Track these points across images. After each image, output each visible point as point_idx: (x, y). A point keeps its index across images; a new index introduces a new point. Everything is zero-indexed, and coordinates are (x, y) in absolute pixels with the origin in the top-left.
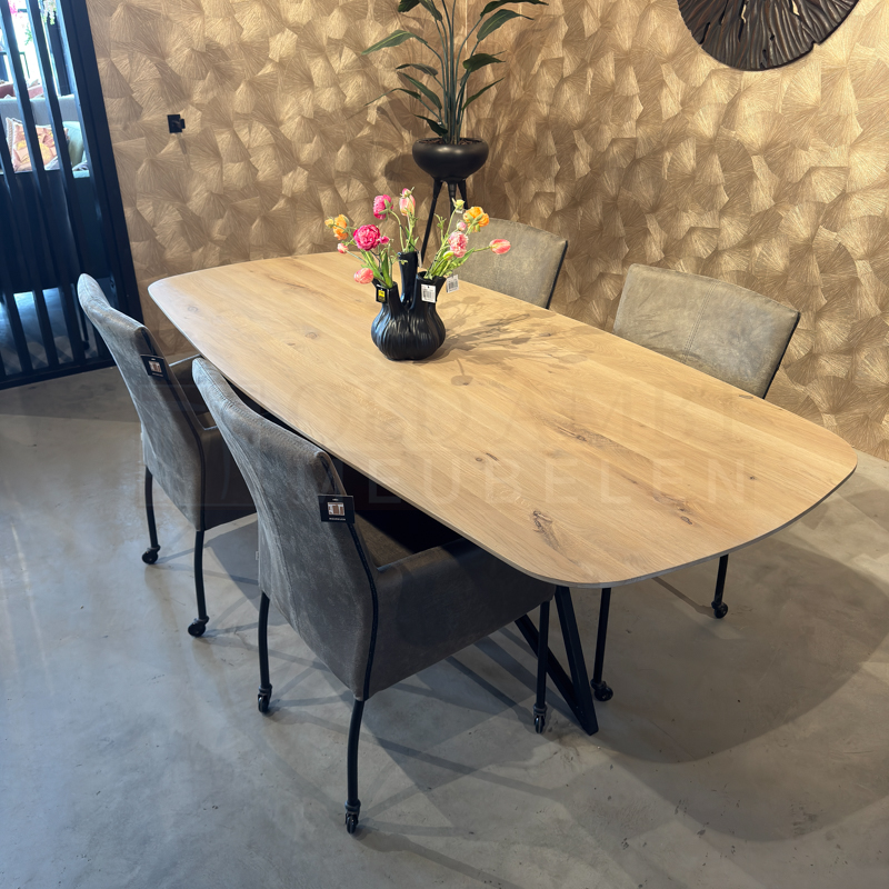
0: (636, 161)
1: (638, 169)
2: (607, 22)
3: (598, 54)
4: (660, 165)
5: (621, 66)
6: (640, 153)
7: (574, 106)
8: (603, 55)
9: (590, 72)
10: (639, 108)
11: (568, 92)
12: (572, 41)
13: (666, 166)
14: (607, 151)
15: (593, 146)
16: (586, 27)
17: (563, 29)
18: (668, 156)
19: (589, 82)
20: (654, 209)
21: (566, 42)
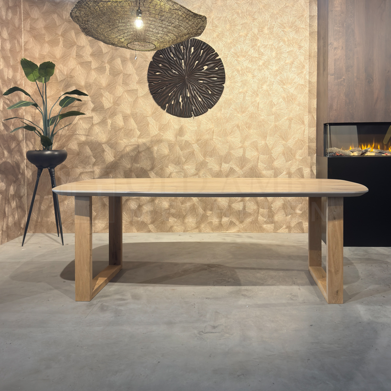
0: (139, 152)
1: (141, 155)
2: (117, 103)
3: (113, 114)
4: (152, 153)
5: (126, 118)
6: (141, 149)
7: (101, 135)
8: (116, 115)
9: (109, 121)
10: (139, 133)
11: (97, 129)
12: (97, 110)
13: (155, 152)
14: (123, 150)
15: (115, 149)
16: (105, 105)
17: (91, 105)
18: (155, 148)
19: (109, 125)
20: (152, 169)
21: (93, 110)
